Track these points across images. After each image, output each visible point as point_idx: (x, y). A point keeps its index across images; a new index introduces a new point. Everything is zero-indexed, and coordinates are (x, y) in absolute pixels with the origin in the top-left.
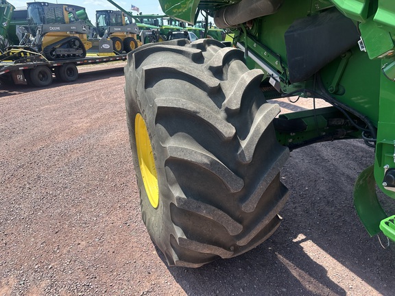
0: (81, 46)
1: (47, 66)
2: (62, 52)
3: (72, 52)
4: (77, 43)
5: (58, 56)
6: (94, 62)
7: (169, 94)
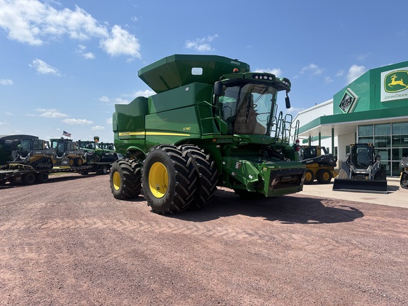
0: (51, 162)
1: (34, 173)
2: (41, 165)
3: (46, 165)
4: (49, 160)
5: (38, 168)
6: (58, 171)
7: (123, 166)
